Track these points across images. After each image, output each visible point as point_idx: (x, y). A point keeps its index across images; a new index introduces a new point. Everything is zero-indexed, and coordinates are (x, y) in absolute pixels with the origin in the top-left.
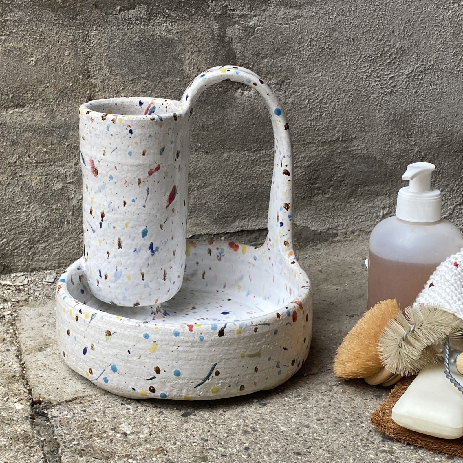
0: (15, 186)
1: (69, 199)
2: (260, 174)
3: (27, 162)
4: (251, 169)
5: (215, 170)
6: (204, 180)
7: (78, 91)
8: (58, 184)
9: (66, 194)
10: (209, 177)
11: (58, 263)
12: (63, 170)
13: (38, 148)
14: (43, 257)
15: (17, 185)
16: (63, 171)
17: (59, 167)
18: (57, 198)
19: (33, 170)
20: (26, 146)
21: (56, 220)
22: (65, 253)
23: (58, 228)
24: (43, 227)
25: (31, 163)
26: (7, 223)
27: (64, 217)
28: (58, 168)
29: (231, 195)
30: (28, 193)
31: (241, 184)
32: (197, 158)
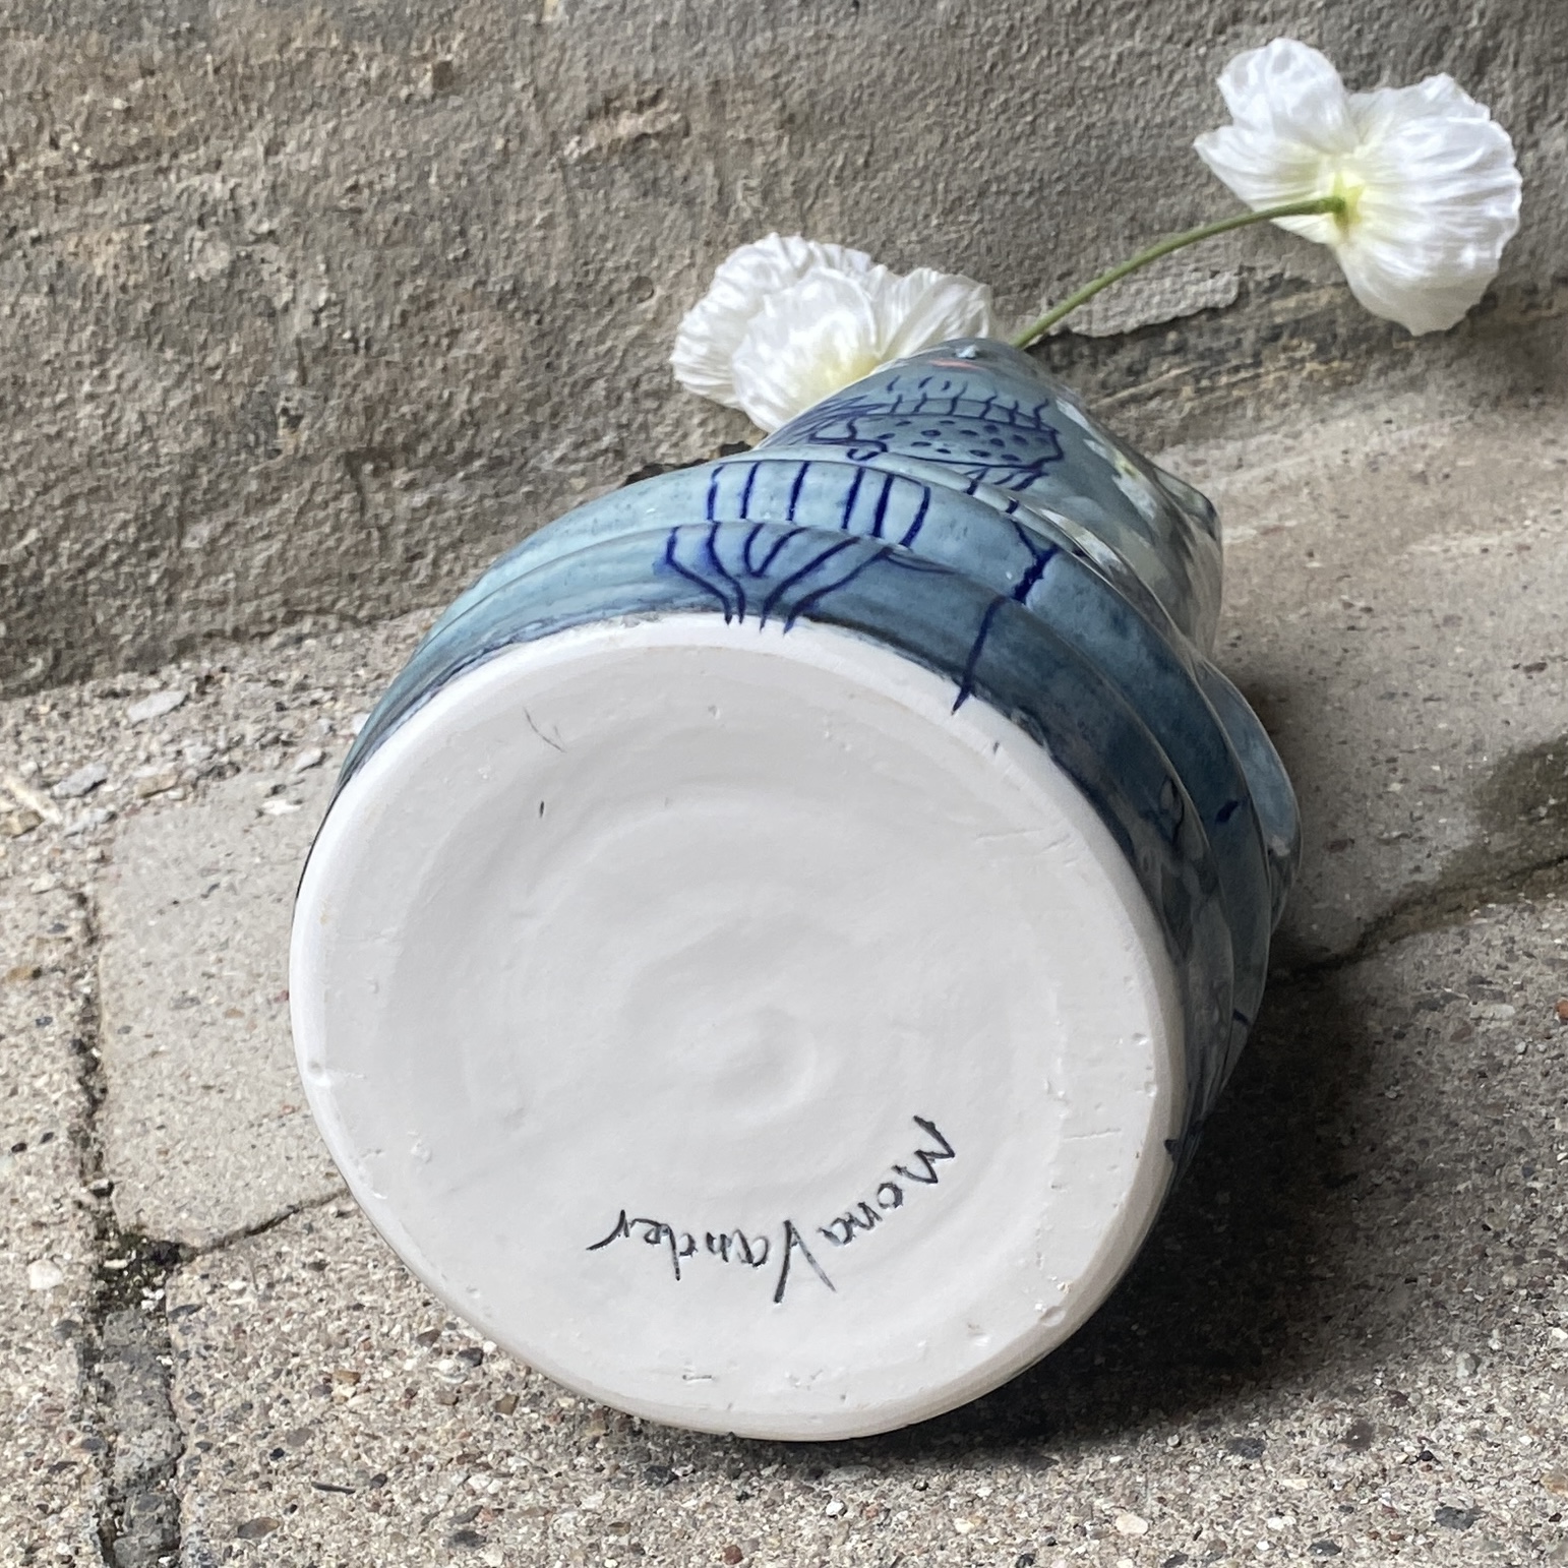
0: (23, 291)
1: (272, 315)
2: (1114, 75)
3: (51, 173)
4: (1072, 53)
5: (907, 82)
6: (861, 137)
8: (209, 250)
9: (255, 295)
10: (881, 117)
11: (286, 603)
12: (218, 186)
13: (87, 98)
14: (214, 587)
15: (31, 284)
16: (219, 190)
17: (199, 172)
18: (218, 316)
19: (85, 203)
20: (30, 97)
21: (233, 415)
22: (304, 554)
23: (250, 449)
24: (183, 456)
25: (72, 173)
26: (26, 461)
27: (269, 396)
28: (196, 181)
29: (994, 188)
30: (84, 310)
31: (1033, 132)
32: (817, 37)
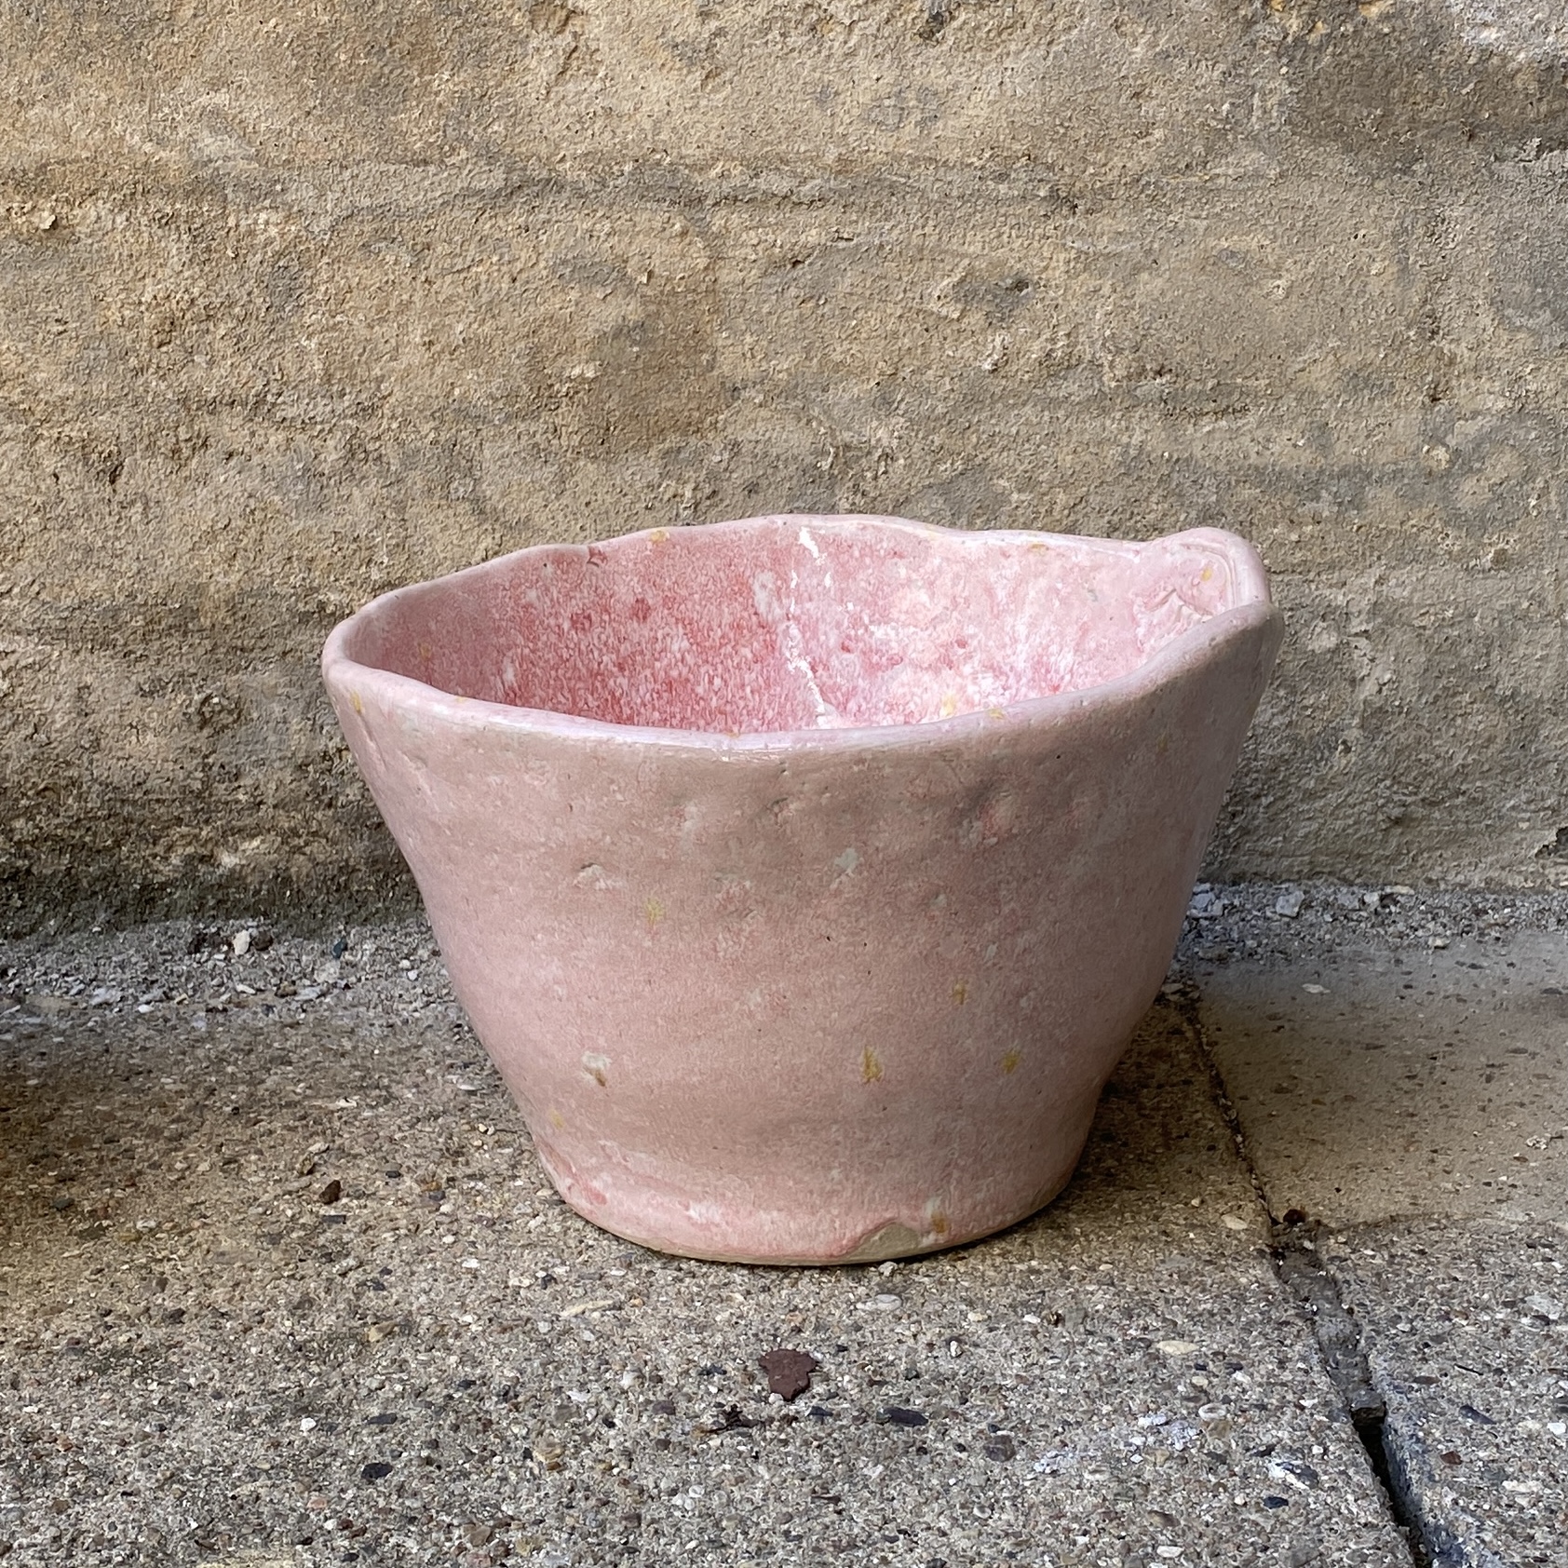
1: (1353, 681)
7: (1401, 375)
8: (1325, 636)
9: (1345, 667)
12: (1340, 597)
13: (1275, 531)
14: (1267, 844)
16: (1340, 600)
17: (1331, 586)
18: (1318, 676)
21: (1311, 738)
23: (1317, 763)
27: (1337, 731)
28: (1327, 592)
